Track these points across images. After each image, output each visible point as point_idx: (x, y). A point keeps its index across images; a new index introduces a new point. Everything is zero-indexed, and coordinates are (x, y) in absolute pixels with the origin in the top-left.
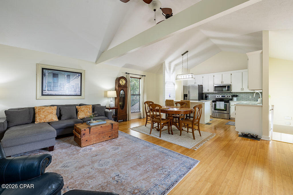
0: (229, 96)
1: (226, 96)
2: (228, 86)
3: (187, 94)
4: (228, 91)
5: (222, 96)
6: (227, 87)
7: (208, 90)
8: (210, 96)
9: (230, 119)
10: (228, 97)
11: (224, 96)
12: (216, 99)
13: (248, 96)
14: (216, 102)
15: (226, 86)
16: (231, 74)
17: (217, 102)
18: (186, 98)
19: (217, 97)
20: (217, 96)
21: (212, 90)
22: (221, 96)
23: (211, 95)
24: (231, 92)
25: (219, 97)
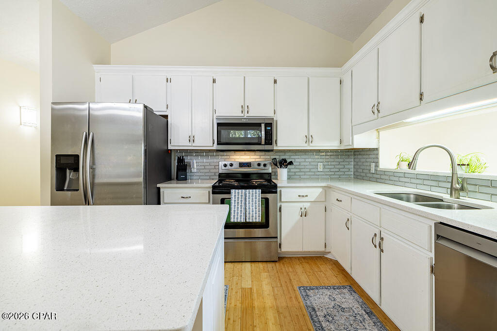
0: (265, 165)
1: (254, 164)
2: (267, 125)
3: (77, 157)
4: (266, 144)
5: (241, 165)
6: (263, 126)
7: (192, 139)
8: (195, 164)
9: (280, 259)
10: (262, 166)
11: (249, 165)
12: (220, 175)
13: (316, 164)
14: (229, 193)
15: (259, 125)
16: (275, 82)
17: (233, 191)
18: (70, 175)
19: (222, 169)
20: (225, 165)
21: (206, 139)
22: (236, 165)
23: (200, 159)
24: (275, 148)
25: (233, 167)
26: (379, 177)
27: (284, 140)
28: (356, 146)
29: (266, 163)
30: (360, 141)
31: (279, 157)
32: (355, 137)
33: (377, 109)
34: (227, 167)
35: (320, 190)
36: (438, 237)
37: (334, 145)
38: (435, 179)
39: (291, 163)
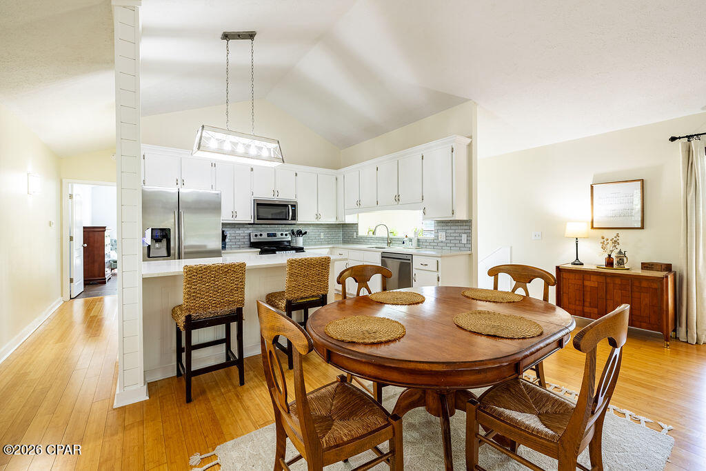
0: (286, 235)
1: (279, 234)
2: (292, 206)
3: (169, 230)
4: (292, 220)
5: (269, 235)
6: (290, 206)
7: (234, 214)
10: (284, 236)
11: (275, 235)
13: (320, 233)
15: (287, 206)
16: (296, 175)
19: (254, 239)
20: (256, 236)
21: (246, 214)
22: (265, 235)
24: (298, 222)
25: (262, 237)
26: (359, 240)
27: (304, 216)
28: (346, 222)
29: (287, 233)
30: (349, 219)
31: (296, 229)
32: (346, 216)
33: (359, 203)
34: (257, 237)
35: (328, 250)
36: (382, 257)
37: (333, 221)
38: (382, 239)
39: (306, 233)
